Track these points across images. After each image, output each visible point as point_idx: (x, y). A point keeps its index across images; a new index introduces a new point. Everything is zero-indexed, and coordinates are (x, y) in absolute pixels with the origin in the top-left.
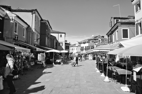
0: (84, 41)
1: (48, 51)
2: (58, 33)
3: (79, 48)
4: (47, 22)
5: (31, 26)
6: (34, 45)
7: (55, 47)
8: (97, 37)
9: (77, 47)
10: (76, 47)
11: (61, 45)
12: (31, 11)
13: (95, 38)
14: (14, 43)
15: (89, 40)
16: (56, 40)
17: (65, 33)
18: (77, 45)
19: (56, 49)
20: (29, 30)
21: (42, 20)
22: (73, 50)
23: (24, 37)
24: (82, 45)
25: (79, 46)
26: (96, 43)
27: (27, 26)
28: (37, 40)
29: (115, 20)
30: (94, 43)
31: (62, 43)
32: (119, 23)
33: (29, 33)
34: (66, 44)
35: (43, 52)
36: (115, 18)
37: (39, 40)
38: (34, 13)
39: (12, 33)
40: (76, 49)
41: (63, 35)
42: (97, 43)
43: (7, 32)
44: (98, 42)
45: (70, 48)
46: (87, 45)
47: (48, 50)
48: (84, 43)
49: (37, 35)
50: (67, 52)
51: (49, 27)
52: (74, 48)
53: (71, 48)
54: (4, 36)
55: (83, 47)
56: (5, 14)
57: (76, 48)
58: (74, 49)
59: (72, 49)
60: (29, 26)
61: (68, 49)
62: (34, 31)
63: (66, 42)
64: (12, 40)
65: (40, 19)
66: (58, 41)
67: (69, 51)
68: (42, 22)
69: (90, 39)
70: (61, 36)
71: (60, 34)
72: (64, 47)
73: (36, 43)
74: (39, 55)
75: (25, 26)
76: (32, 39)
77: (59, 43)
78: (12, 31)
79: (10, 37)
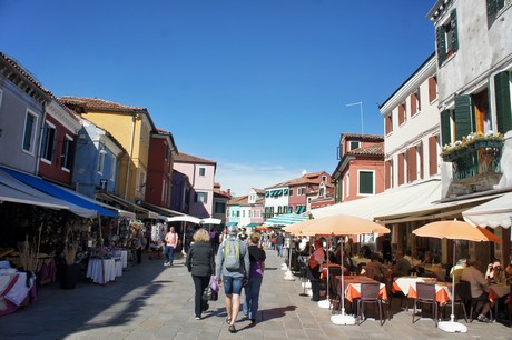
0: (275, 187)
2: (195, 162)
3: (260, 210)
4: (168, 138)
5: (129, 151)
6: (136, 203)
8: (317, 177)
9: (252, 205)
10: (250, 208)
11: (202, 199)
12: (132, 113)
13: (309, 181)
14: (96, 195)
15: (290, 186)
16: (189, 184)
17: (215, 164)
18: (253, 202)
19: (187, 212)
20: (124, 163)
21: (154, 131)
22: (238, 215)
23: (113, 180)
24: (269, 202)
25: (260, 203)
26: (313, 198)
27: (120, 151)
28: (142, 186)
29: (349, 143)
30: (307, 195)
31: (205, 195)
32: (352, 155)
33: (123, 169)
34: (215, 195)
35: (162, 221)
36: (348, 139)
37: (144, 188)
38: (140, 118)
39: (93, 173)
40: (247, 213)
41: (209, 168)
42: (316, 197)
43: (82, 171)
44: (316, 194)
45: (228, 209)
46: (284, 201)
47: (170, 215)
48: (276, 195)
49: (142, 174)
50: (218, 222)
51: (172, 149)
52: (241, 209)
53: (232, 210)
54: (74, 180)
55: (272, 208)
56: (80, 127)
57: (247, 209)
58: (241, 213)
59: (235, 213)
60: (124, 151)
61: (224, 212)
62: (137, 164)
63: (217, 191)
64: (92, 189)
65: (150, 129)
66: (191, 188)
67: (224, 220)
68: (154, 136)
69: (295, 183)
70: (203, 172)
71: (198, 167)
72: (209, 207)
73: (139, 195)
74: (153, 227)
75: (116, 151)
76: (130, 185)
77: (196, 194)
78: (94, 167)
79: (89, 182)
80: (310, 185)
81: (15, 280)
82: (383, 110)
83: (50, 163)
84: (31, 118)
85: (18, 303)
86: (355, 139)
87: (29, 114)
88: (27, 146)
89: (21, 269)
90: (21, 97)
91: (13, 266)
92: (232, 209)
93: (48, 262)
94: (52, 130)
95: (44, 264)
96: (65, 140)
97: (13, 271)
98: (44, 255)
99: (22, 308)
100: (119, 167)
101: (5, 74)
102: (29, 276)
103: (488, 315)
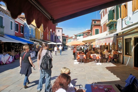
0: (79, 34)
1: (48, 44)
3: (76, 40)
6: (40, 40)
7: (54, 40)
8: (89, 31)
9: (74, 39)
14: (30, 39)
15: (83, 33)
19: (54, 42)
20: (36, 30)
23: (34, 35)
25: (76, 38)
29: (94, 22)
30: (87, 35)
31: (60, 37)
32: (93, 25)
33: (37, 32)
34: (63, 37)
36: (93, 21)
37: (43, 36)
39: (28, 34)
41: (61, 30)
43: (26, 33)
45: (66, 40)
47: (49, 42)
48: (80, 36)
49: (42, 33)
52: (71, 40)
54: (24, 36)
56: (24, 23)
57: (72, 40)
62: (40, 31)
64: (29, 38)
66: (56, 35)
67: (66, 43)
70: (59, 31)
72: (61, 40)
73: (41, 38)
77: (57, 37)
78: (29, 32)
79: (28, 36)
80: (88, 33)
81: (10, 57)
82: (100, 13)
83: (18, 32)
84: (12, 22)
85: (11, 62)
86: (95, 21)
87: (11, 21)
88: (12, 29)
89: (11, 55)
90: (8, 18)
91: (9, 55)
92: (69, 40)
93: (17, 54)
94: (17, 24)
95: (16, 55)
96: (21, 26)
97: (9, 56)
98: (16, 53)
99: (12, 63)
100: (35, 32)
101: (4, 13)
102: (12, 56)
103: (109, 62)
